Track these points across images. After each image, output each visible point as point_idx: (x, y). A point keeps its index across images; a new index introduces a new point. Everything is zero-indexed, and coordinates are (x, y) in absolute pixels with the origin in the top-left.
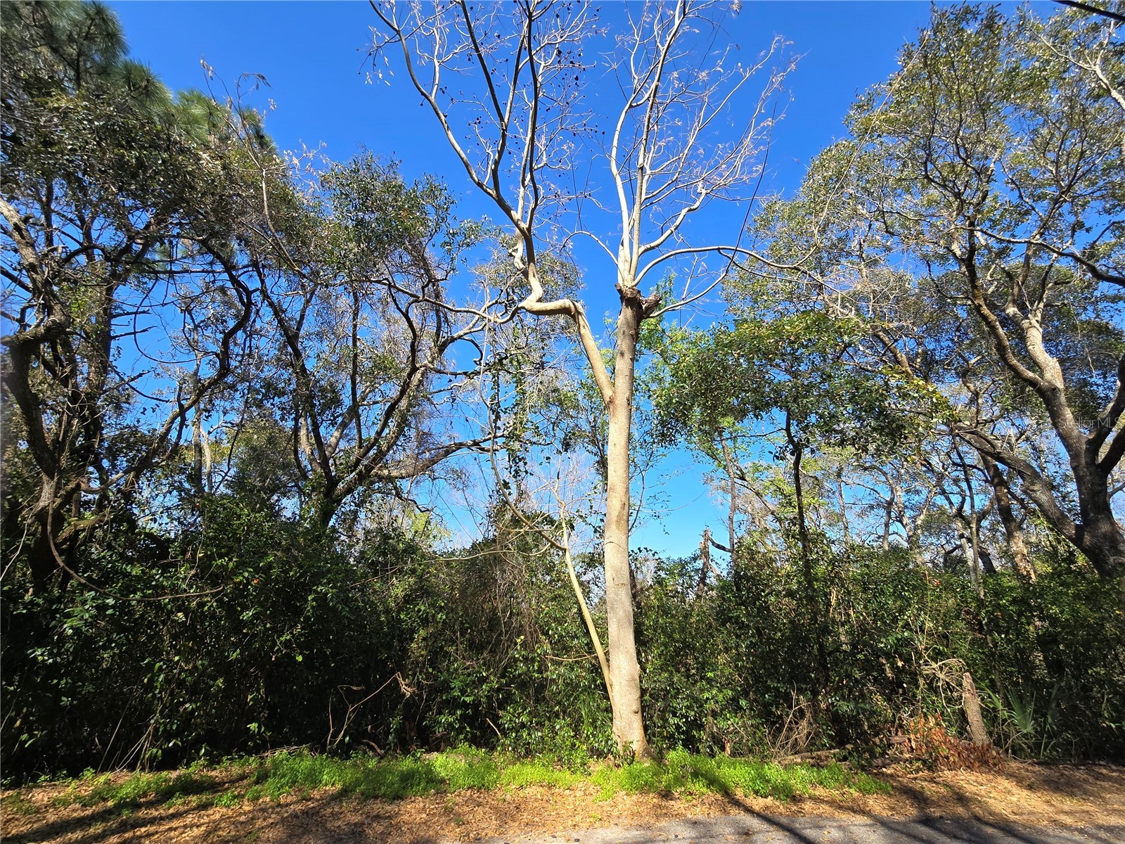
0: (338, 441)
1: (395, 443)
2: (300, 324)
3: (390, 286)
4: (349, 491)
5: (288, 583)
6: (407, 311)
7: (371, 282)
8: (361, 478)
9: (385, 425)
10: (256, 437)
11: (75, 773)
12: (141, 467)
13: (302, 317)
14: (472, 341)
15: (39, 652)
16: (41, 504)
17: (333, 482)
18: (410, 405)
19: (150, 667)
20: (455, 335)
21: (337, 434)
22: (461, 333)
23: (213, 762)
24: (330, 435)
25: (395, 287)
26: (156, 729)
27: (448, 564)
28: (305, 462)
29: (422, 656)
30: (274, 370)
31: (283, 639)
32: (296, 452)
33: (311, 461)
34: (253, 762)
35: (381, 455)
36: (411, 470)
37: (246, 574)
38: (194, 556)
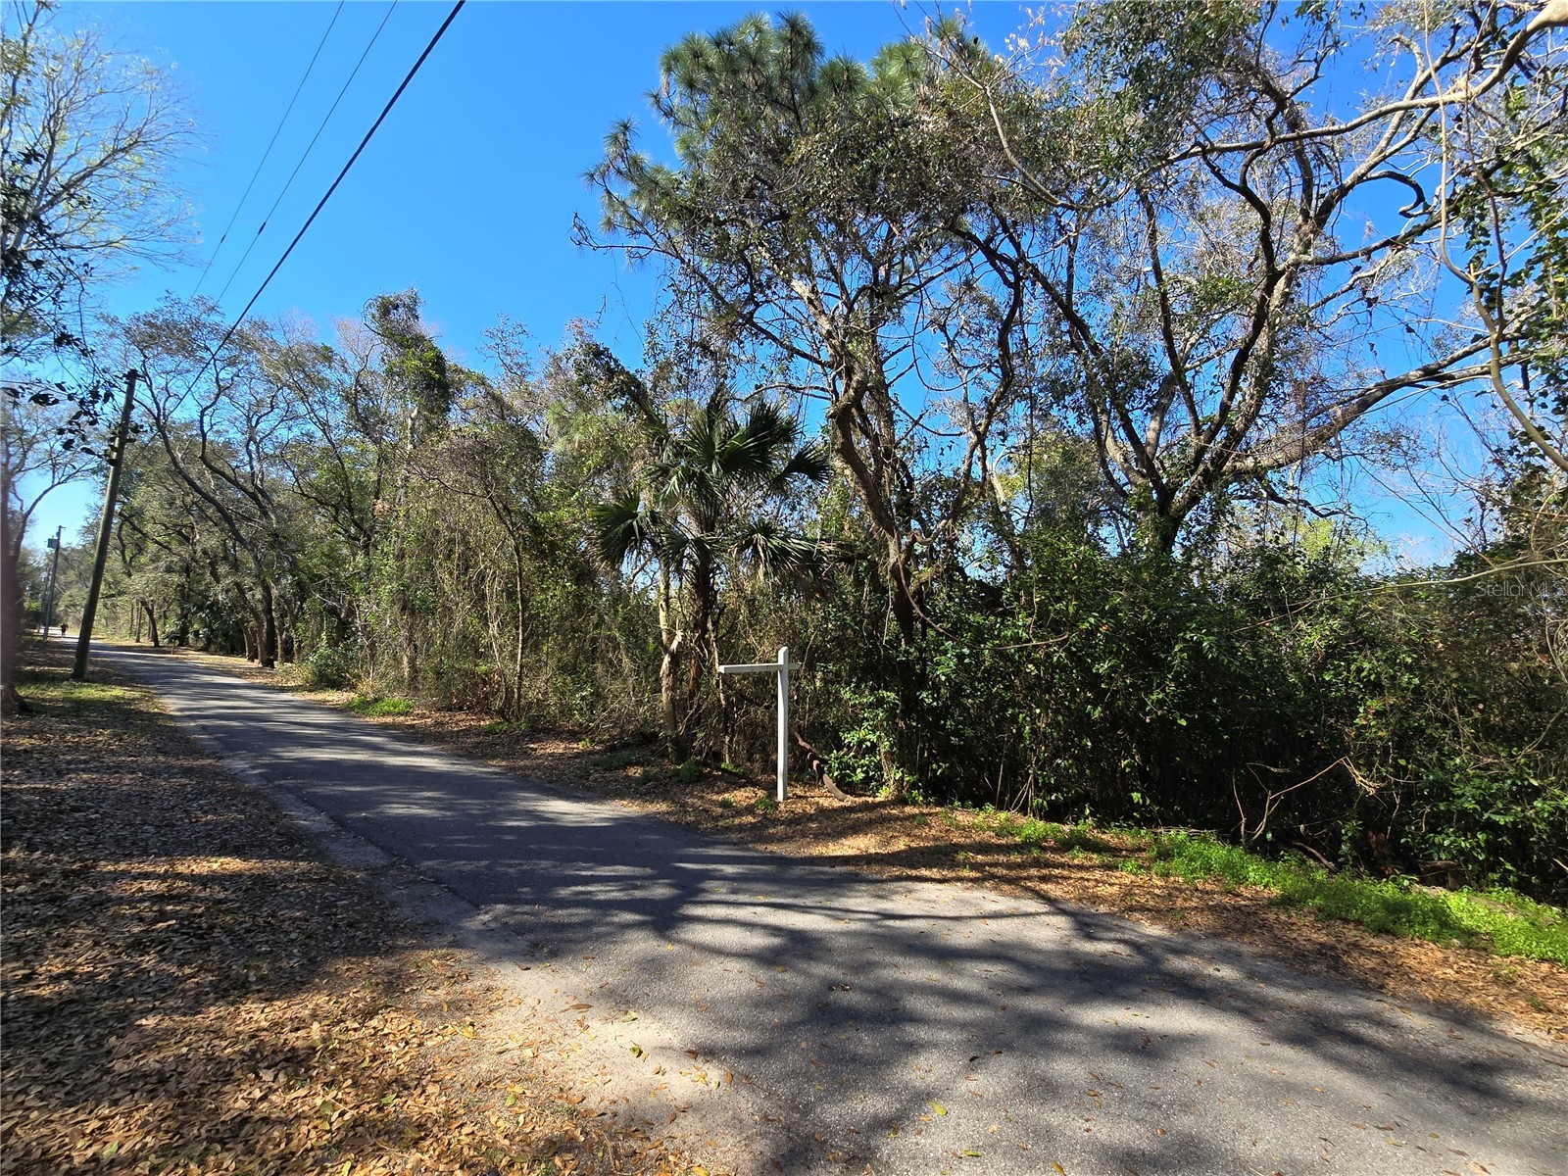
0: (1158, 435)
1: (1256, 414)
2: (1069, 285)
3: (1204, 153)
4: (1193, 500)
5: (1143, 630)
6: (1244, 181)
7: (1171, 162)
8: (1209, 479)
9: (1234, 387)
10: (1045, 457)
11: (979, 804)
12: (957, 512)
13: (1070, 277)
14: (1391, 175)
15: (924, 695)
16: (892, 560)
17: (1167, 493)
18: (1273, 342)
19: (1014, 717)
20: (1347, 181)
21: (1154, 425)
22: (1361, 170)
23: (1101, 825)
24: (1147, 428)
25: (1213, 149)
26: (1036, 780)
27: (1407, 594)
28: (1118, 475)
29: (1381, 738)
30: (1050, 364)
31: (1154, 697)
32: (1104, 464)
33: (1127, 471)
34: (1145, 836)
35: (1235, 437)
36: (1294, 451)
37: (1092, 620)
38: (1030, 602)
